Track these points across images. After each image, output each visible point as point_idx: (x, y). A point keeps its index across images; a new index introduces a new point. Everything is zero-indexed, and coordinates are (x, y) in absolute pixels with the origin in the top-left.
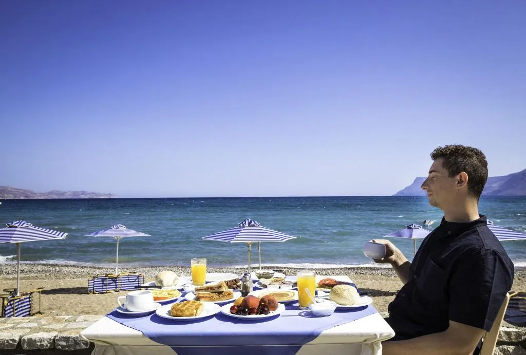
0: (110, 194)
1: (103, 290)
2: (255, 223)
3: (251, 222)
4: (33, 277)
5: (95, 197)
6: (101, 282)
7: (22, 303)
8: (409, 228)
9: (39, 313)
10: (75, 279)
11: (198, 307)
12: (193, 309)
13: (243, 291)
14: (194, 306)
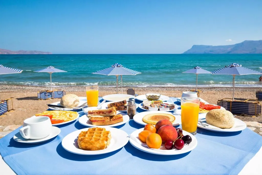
0: (48, 52)
1: (46, 98)
2: (120, 65)
3: (118, 65)
4: (11, 91)
5: (41, 54)
6: (44, 94)
7: (3, 105)
8: (195, 68)
9: (13, 109)
10: (32, 93)
11: (107, 137)
12: (103, 141)
13: (130, 114)
14: (102, 135)
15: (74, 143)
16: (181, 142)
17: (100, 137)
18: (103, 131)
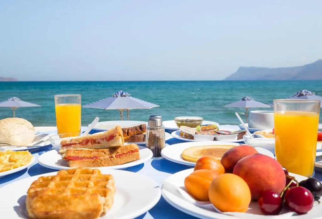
2: (126, 94)
3: (123, 93)
8: (243, 100)
11: (105, 187)
12: (94, 194)
13: (153, 147)
14: (92, 184)
15: (18, 205)
16: (306, 193)
17: (87, 187)
18: (94, 175)
